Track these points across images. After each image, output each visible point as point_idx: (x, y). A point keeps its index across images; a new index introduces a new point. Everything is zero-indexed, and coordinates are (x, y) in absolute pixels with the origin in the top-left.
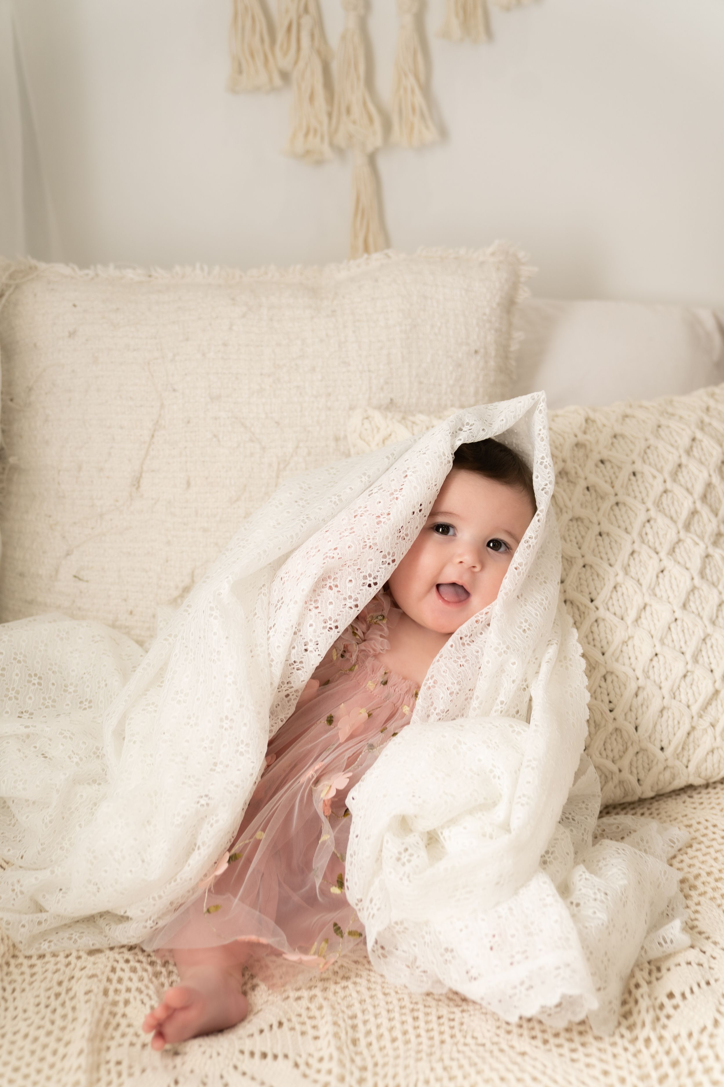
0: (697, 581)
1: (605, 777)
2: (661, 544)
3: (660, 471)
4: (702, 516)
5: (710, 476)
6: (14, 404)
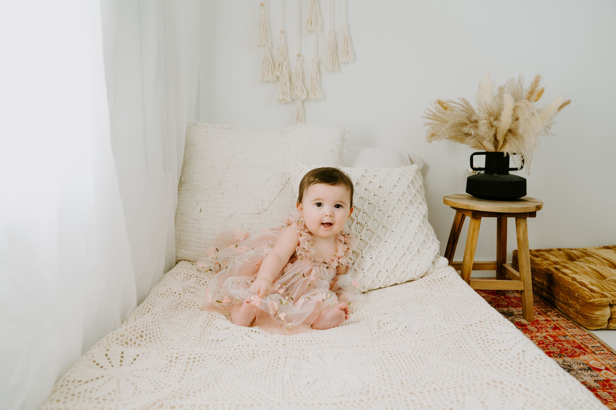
0: (399, 220)
3: (389, 186)
4: (401, 201)
6: (185, 162)
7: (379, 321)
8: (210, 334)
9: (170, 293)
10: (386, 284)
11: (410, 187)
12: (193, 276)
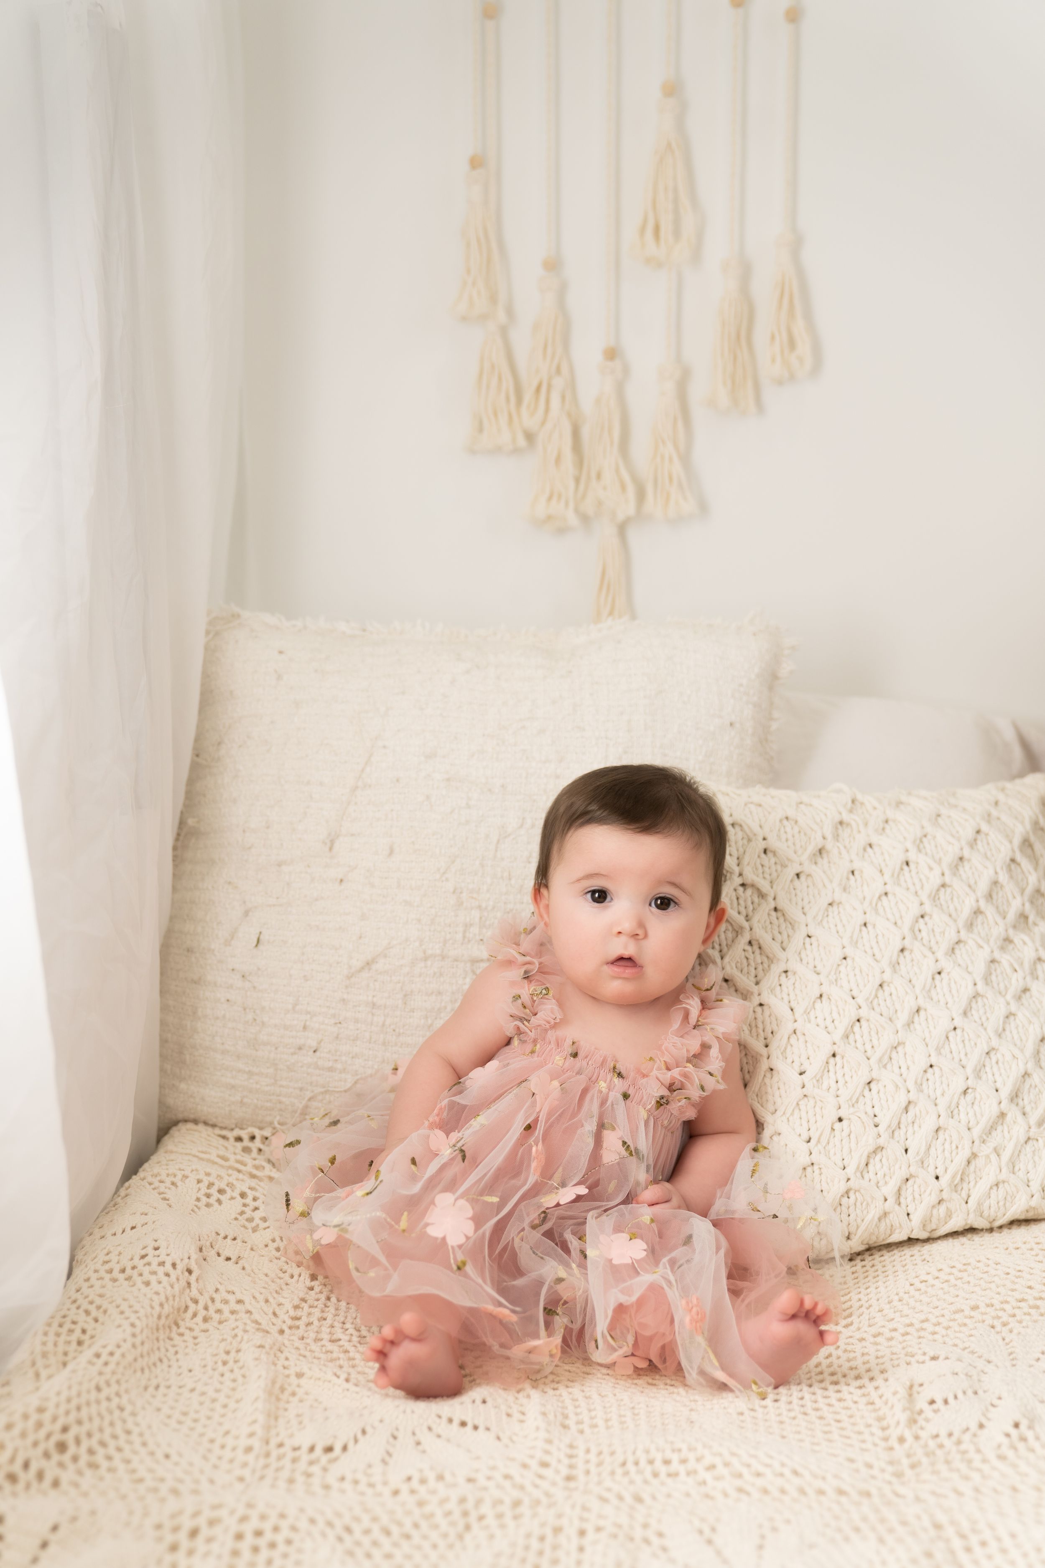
0: (980, 987)
2: (937, 943)
3: (939, 862)
4: (986, 917)
5: (996, 873)
6: (198, 760)
7: (911, 1387)
8: (300, 1423)
9: (154, 1267)
10: (934, 1227)
11: (1019, 864)
12: (228, 1189)
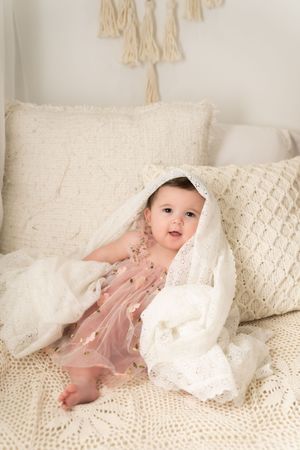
1: (242, 311)
2: (265, 220)
4: (282, 209)
5: (285, 194)
